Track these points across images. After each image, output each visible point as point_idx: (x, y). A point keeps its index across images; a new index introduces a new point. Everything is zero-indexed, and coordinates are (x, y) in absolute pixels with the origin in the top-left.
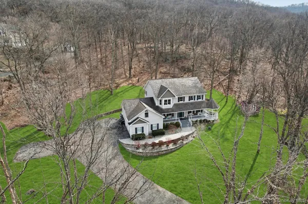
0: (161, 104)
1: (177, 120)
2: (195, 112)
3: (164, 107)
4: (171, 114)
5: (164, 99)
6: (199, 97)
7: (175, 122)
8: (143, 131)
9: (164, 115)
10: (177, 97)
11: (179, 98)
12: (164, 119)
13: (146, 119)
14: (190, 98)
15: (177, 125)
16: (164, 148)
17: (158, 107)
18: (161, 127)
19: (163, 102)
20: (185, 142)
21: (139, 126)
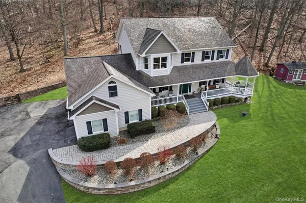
0: (146, 67)
1: (180, 98)
2: (212, 84)
3: (153, 72)
4: (166, 88)
5: (152, 57)
6: (220, 54)
7: (175, 103)
8: (106, 129)
9: (154, 90)
10: (179, 52)
11: (183, 54)
12: (152, 98)
13: (113, 100)
14: (205, 55)
15: (180, 110)
16: (154, 174)
17: (140, 73)
18: (147, 115)
19: (151, 63)
20: (201, 151)
21: (96, 117)
